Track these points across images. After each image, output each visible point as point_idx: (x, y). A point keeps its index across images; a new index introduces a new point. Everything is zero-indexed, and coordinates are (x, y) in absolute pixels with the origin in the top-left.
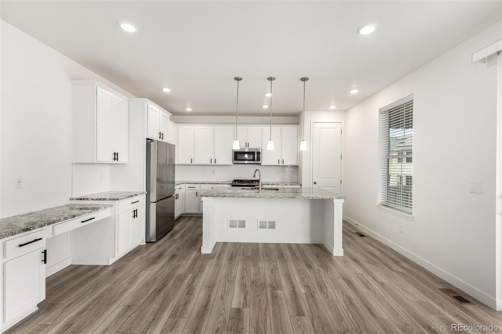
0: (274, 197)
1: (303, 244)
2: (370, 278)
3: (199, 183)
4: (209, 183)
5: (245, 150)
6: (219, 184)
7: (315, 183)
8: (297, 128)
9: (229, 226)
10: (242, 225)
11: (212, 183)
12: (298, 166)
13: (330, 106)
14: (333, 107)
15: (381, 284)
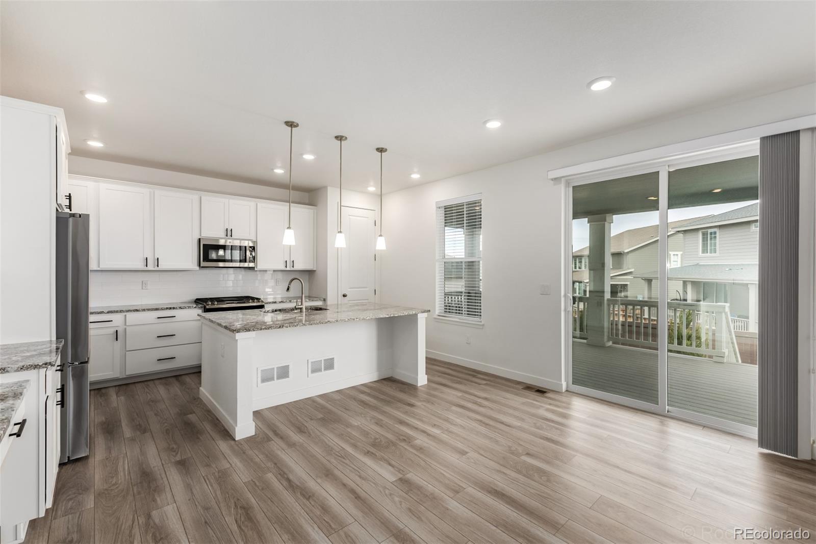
0: (354, 319)
1: (371, 382)
2: (473, 397)
3: (121, 311)
4: (148, 310)
5: (218, 242)
6: (174, 308)
7: (344, 296)
8: (313, 211)
9: (259, 379)
10: (284, 373)
11: (157, 307)
12: (315, 271)
13: (367, 187)
14: (372, 189)
15: (486, 399)
